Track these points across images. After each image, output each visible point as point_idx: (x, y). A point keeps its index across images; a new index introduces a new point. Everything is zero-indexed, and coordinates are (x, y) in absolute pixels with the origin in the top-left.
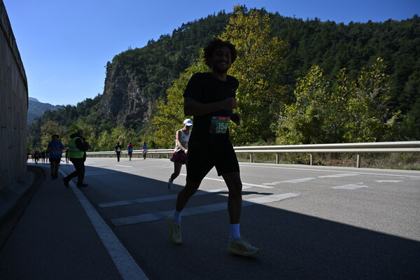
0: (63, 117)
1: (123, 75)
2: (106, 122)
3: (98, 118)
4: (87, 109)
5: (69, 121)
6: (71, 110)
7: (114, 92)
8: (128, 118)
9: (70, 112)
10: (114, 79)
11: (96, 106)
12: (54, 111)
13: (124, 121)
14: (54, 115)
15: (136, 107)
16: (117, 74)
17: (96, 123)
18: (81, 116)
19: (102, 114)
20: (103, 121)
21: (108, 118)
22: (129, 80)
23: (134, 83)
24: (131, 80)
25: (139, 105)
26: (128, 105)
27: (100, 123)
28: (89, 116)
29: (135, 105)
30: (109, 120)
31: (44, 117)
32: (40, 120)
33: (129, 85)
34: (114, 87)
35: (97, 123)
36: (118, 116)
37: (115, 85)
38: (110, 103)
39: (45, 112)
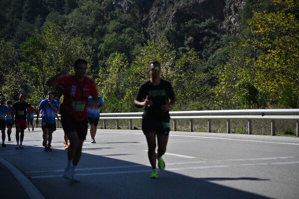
2: (119, 30)
13: (170, 26)
17: (91, 32)
18: (53, 14)
20: (112, 25)
21: (126, 16)
30: (127, 24)
35: (95, 32)
36: (153, 11)
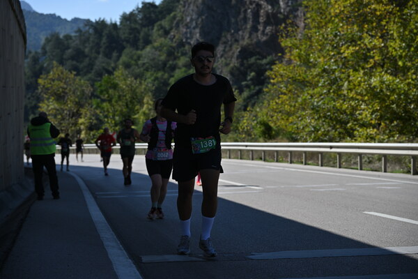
0: (87, 50)
3: (171, 54)
4: (145, 29)
5: (100, 61)
6: (106, 32)
8: (245, 53)
9: (104, 40)
11: (165, 23)
12: (68, 37)
14: (68, 48)
15: (266, 24)
17: (163, 67)
18: (128, 50)
19: (181, 44)
25: (273, 19)
26: (245, 19)
27: (173, 68)
28: (148, 49)
29: (262, 20)
31: (45, 53)
32: (35, 60)
35: (166, 67)
36: (220, 48)
38: (200, 14)
39: (47, 39)
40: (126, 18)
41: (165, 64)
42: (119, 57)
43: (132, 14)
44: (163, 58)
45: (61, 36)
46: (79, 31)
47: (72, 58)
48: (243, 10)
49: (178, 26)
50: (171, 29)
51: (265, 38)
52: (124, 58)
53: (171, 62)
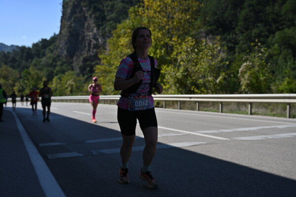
1: (80, 13)
3: (54, 60)
4: (42, 50)
5: (24, 63)
6: (25, 51)
7: (70, 32)
9: (25, 54)
10: (70, 18)
11: (51, 47)
12: (9, 53)
14: (9, 57)
15: (94, 48)
16: (73, 12)
19: (58, 56)
22: (85, 19)
23: (91, 22)
24: (88, 19)
25: (97, 46)
26: (85, 46)
27: (55, 66)
28: (44, 58)
29: (92, 46)
33: (86, 24)
34: (70, 27)
37: (71, 24)
38: (66, 44)
40: (35, 45)
41: (51, 64)
42: (31, 61)
43: (37, 44)
44: (51, 61)
45: (6, 52)
46: (14, 50)
47: (11, 62)
48: (84, 42)
49: (57, 49)
50: (54, 50)
51: (93, 54)
52: (34, 62)
53: (54, 64)
